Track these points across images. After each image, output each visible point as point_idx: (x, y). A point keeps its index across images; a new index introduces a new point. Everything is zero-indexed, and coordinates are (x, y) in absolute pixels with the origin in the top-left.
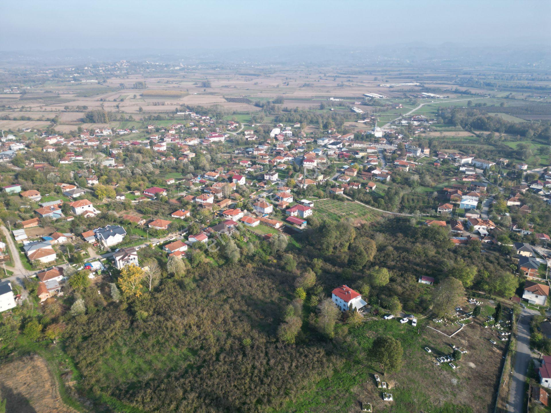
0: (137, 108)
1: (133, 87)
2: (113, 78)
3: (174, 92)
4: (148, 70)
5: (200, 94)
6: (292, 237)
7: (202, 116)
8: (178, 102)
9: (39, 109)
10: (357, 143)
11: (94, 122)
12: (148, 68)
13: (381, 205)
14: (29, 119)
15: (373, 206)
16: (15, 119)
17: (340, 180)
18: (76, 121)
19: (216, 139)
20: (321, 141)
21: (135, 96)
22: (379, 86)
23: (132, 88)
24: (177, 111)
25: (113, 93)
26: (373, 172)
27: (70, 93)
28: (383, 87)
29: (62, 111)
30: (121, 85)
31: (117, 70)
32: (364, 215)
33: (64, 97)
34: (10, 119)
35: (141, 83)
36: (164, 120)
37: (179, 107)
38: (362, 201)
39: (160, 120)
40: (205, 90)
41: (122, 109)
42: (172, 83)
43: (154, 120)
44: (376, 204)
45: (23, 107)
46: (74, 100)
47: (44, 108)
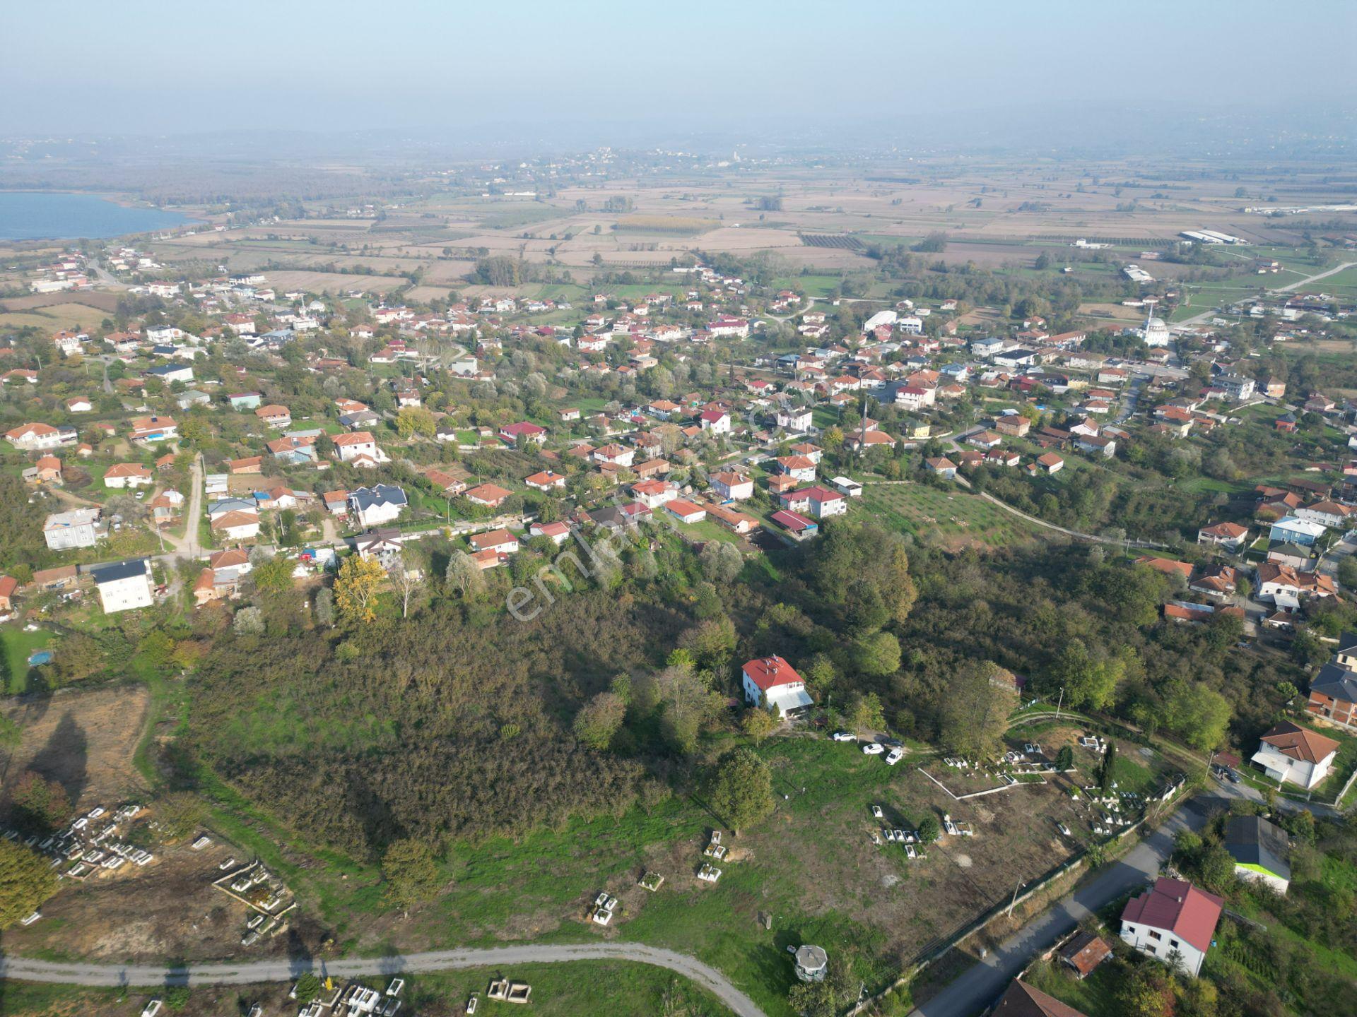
0: (590, 256)
1: (603, 207)
2: (573, 188)
3: (689, 221)
4: (655, 170)
5: (746, 226)
6: (766, 554)
7: (727, 277)
8: (686, 244)
9: (395, 251)
10: (1080, 357)
11: (491, 283)
12: (656, 165)
13: (1048, 509)
14: (369, 272)
15: (1026, 510)
16: (344, 272)
17: (972, 441)
18: (455, 280)
19: (727, 331)
20: (981, 346)
21: (598, 229)
22: (1241, 211)
23: (602, 211)
24: (674, 264)
25: (558, 221)
26: (1073, 429)
27: (472, 219)
28: (1253, 214)
29: (439, 258)
30: (580, 202)
31: (588, 171)
32: (983, 528)
33: (454, 227)
34: (334, 272)
35: (621, 200)
36: (638, 283)
37: (679, 256)
38: (999, 496)
39: (629, 283)
40: (761, 217)
41: (559, 257)
42: (695, 200)
43: (615, 282)
44: (1036, 508)
45: (366, 247)
46: (471, 236)
47: (405, 250)
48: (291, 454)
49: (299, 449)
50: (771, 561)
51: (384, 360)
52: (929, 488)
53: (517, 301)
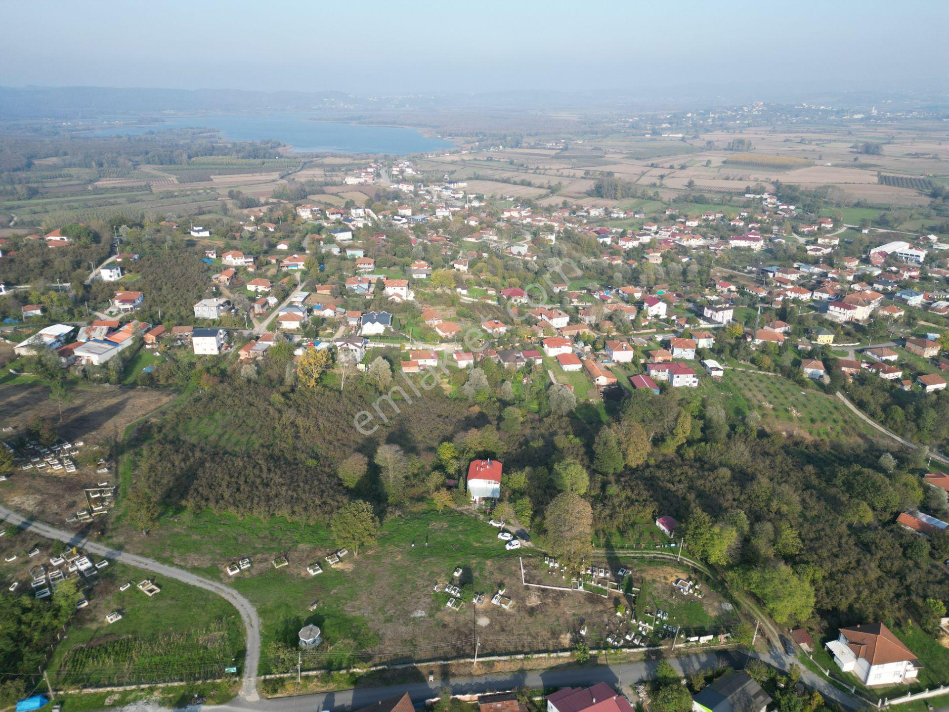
0: (686, 182)
1: (726, 147)
2: (719, 132)
3: (784, 159)
4: (794, 120)
5: (837, 166)
6: (605, 402)
7: (786, 203)
8: (770, 177)
9: (555, 171)
11: (602, 197)
12: (797, 116)
13: (892, 419)
14: (529, 184)
15: (872, 416)
16: (515, 183)
17: (869, 353)
18: (579, 193)
19: (743, 243)
21: (709, 162)
23: (725, 149)
24: (748, 190)
25: (686, 156)
27: (625, 152)
29: (582, 178)
30: (710, 143)
31: (738, 119)
32: (813, 421)
33: (609, 157)
34: (510, 183)
35: (741, 142)
36: (708, 203)
38: (852, 400)
39: (702, 203)
40: (856, 159)
41: (666, 181)
42: (810, 143)
43: (691, 201)
44: (881, 415)
45: (538, 168)
46: (615, 164)
47: (561, 171)
48: (355, 287)
49: (361, 285)
50: (606, 408)
51: (473, 240)
52: (791, 382)
53: (606, 209)
